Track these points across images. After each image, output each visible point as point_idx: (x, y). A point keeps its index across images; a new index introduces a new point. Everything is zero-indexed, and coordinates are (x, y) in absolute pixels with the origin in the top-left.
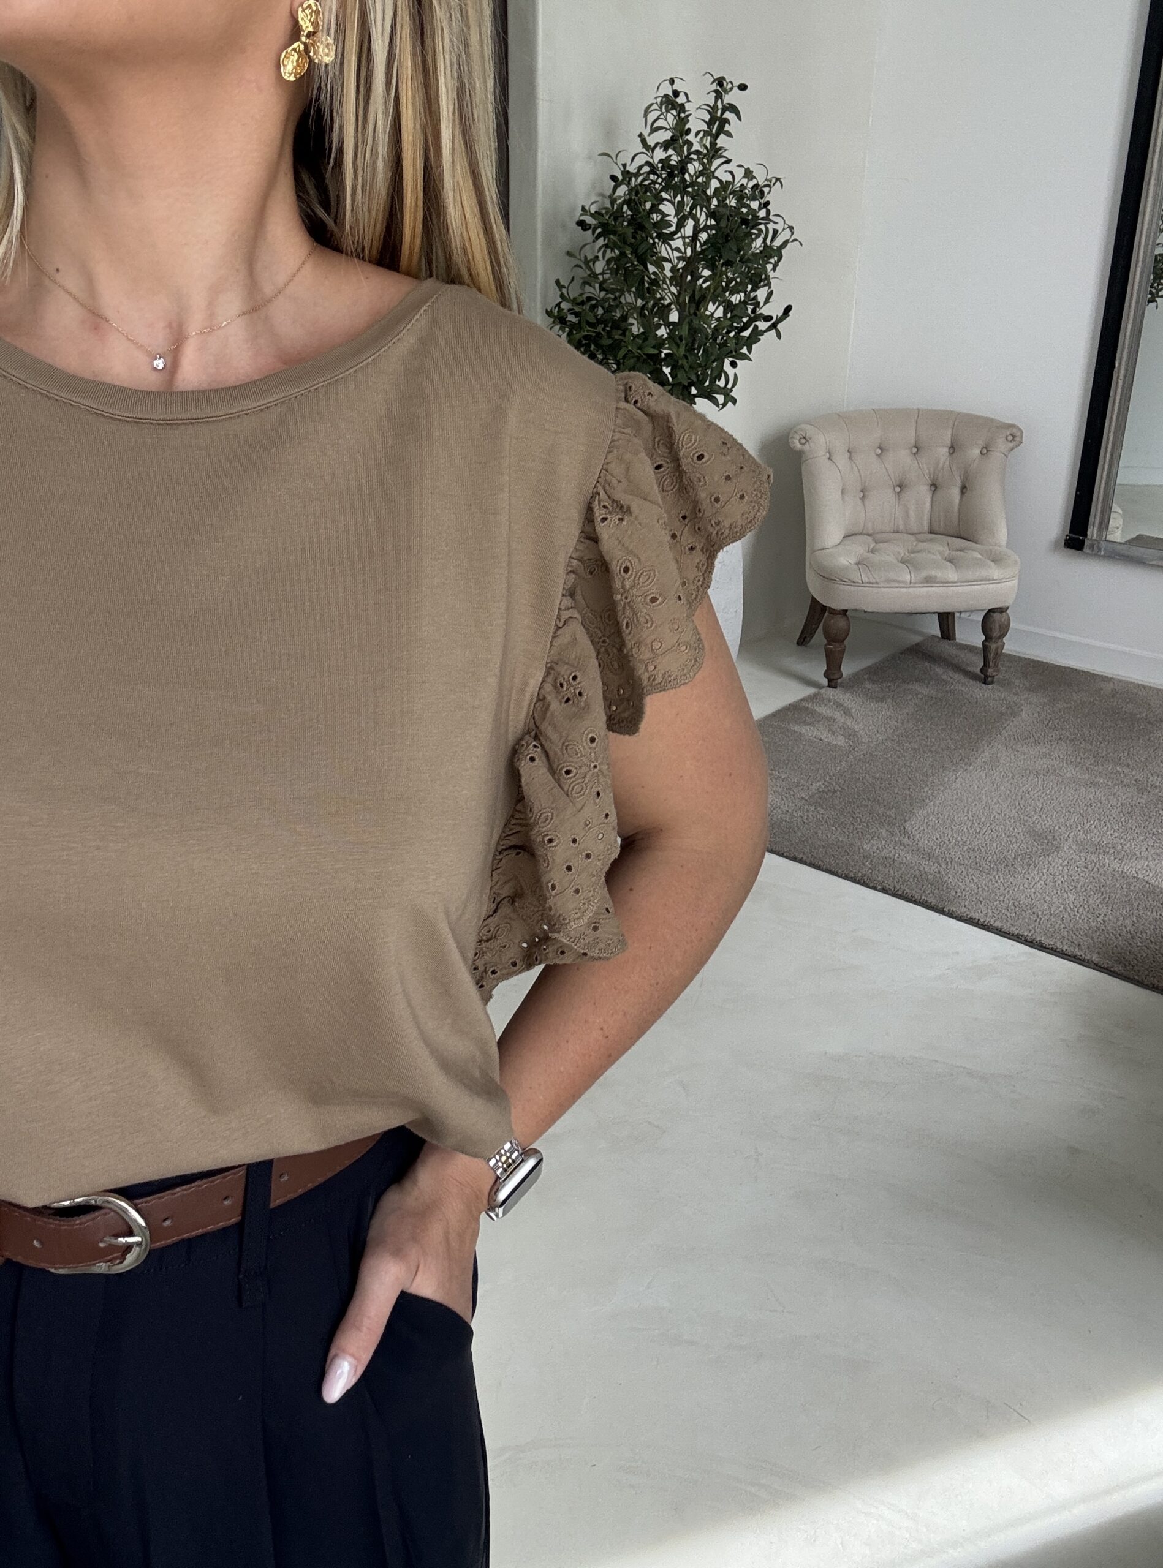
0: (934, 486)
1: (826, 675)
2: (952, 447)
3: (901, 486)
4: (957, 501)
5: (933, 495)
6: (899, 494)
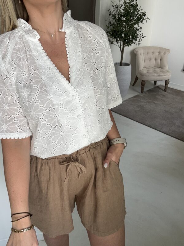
0: (156, 59)
1: (141, 91)
2: (159, 53)
3: (150, 59)
4: (160, 62)
5: (155, 60)
6: (150, 61)
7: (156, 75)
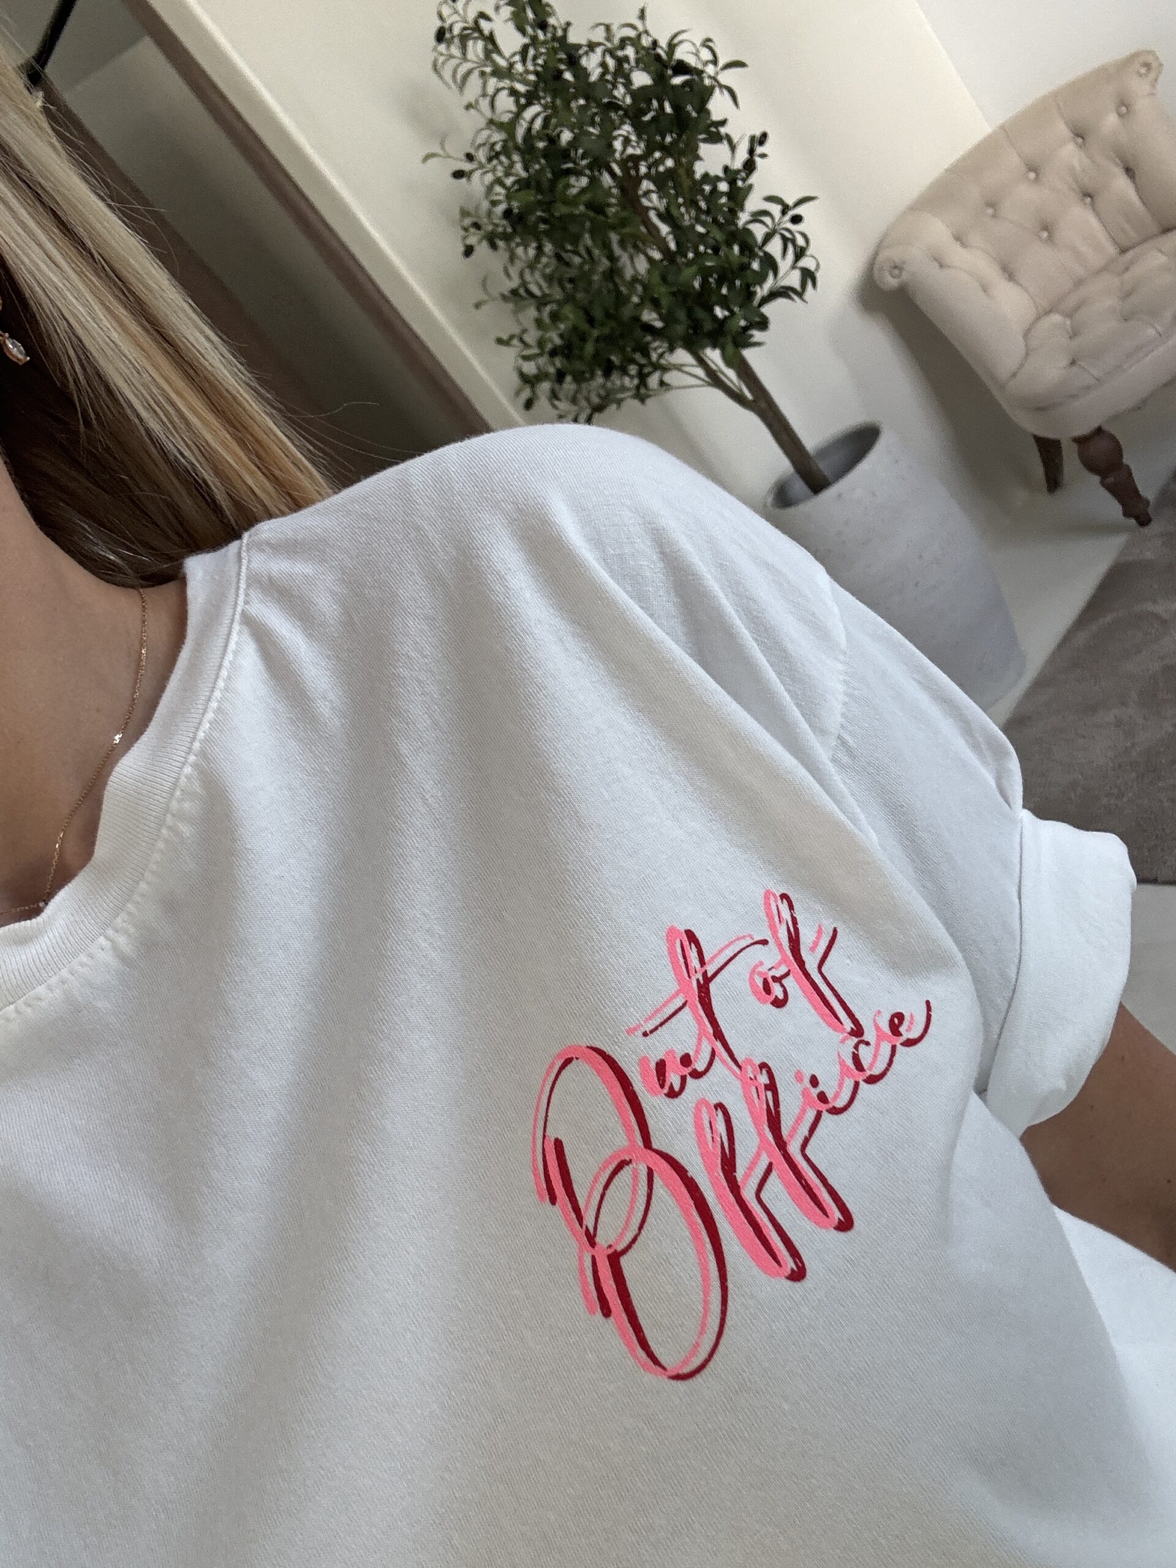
0: (1088, 195)
1: (1126, 513)
2: (1077, 136)
3: (1047, 228)
4: (1131, 193)
5: (1093, 207)
6: (1050, 238)
7: (1151, 332)
